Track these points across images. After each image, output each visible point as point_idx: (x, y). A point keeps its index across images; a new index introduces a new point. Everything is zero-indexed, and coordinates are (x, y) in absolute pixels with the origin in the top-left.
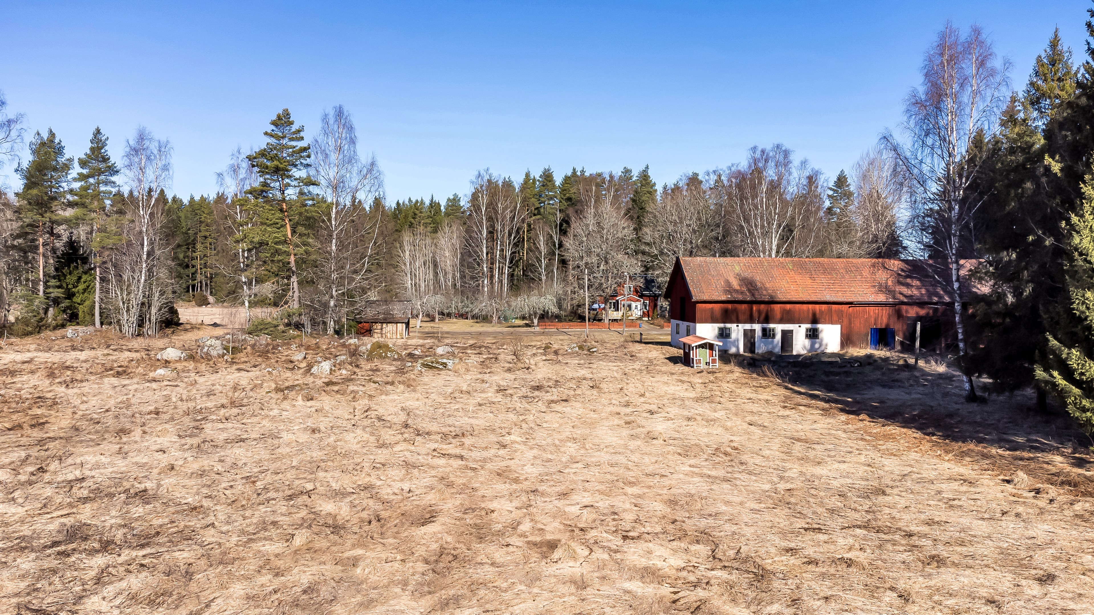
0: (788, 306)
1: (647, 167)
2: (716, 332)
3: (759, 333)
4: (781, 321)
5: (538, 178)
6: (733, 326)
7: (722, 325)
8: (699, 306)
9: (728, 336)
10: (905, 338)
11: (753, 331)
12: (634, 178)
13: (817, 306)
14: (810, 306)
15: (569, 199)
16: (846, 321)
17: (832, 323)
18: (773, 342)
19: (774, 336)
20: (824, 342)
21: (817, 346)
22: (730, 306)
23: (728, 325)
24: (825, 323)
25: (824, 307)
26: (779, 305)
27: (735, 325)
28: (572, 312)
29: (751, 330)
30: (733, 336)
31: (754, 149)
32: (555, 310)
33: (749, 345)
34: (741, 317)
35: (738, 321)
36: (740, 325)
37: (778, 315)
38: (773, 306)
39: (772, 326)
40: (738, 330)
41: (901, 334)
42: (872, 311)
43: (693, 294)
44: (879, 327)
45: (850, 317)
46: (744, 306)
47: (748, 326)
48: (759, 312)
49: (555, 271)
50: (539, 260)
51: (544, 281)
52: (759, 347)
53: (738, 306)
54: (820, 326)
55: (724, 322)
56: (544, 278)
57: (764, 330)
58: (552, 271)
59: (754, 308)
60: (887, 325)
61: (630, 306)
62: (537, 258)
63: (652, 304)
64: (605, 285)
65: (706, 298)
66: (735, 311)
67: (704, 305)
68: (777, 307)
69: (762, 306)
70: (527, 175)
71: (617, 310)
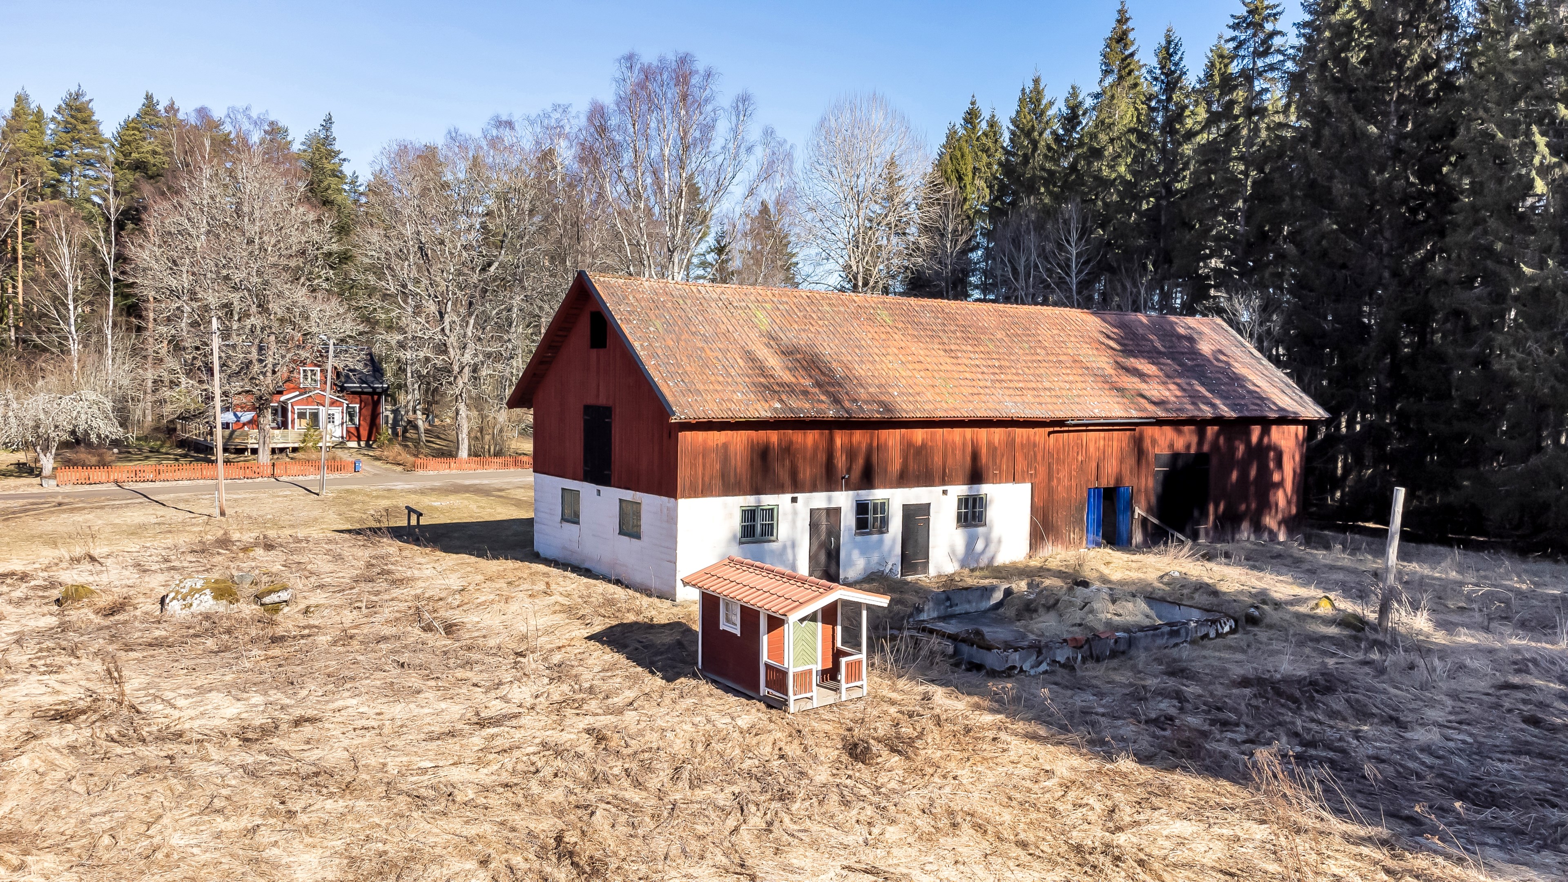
0: (919, 435)
1: (328, 123)
2: (735, 523)
3: (848, 519)
4: (904, 480)
5: (49, 112)
6: (780, 501)
7: (749, 501)
8: (686, 438)
9: (768, 531)
10: (1149, 510)
11: (834, 513)
12: (296, 147)
13: (983, 434)
14: (968, 432)
15: (139, 166)
16: (1042, 470)
17: (1014, 479)
18: (881, 542)
19: (883, 526)
20: (995, 535)
21: (980, 546)
22: (774, 437)
23: (768, 500)
24: (999, 480)
25: (998, 434)
26: (898, 433)
27: (788, 497)
28: (157, 429)
29: (828, 511)
30: (783, 530)
31: (630, 59)
32: (110, 429)
33: (823, 557)
34: (806, 473)
35: (796, 486)
36: (800, 496)
37: (895, 465)
38: (884, 434)
39: (878, 494)
40: (795, 513)
41: (1143, 502)
42: (1094, 440)
43: (670, 398)
44: (1104, 484)
45: (1052, 462)
46: (810, 438)
47: (819, 500)
48: (851, 454)
49: (109, 332)
50: (59, 303)
51: (74, 353)
52: (850, 563)
53: (797, 437)
54: (986, 489)
55: (757, 491)
56: (75, 347)
57: (862, 508)
58: (100, 330)
59: (838, 442)
60: (1119, 479)
61: (315, 416)
62: (54, 298)
63: (367, 412)
64: (256, 368)
65: (712, 410)
66: (787, 450)
67: (701, 436)
68: (893, 438)
69: (859, 437)
70: (21, 100)
71: (284, 425)
